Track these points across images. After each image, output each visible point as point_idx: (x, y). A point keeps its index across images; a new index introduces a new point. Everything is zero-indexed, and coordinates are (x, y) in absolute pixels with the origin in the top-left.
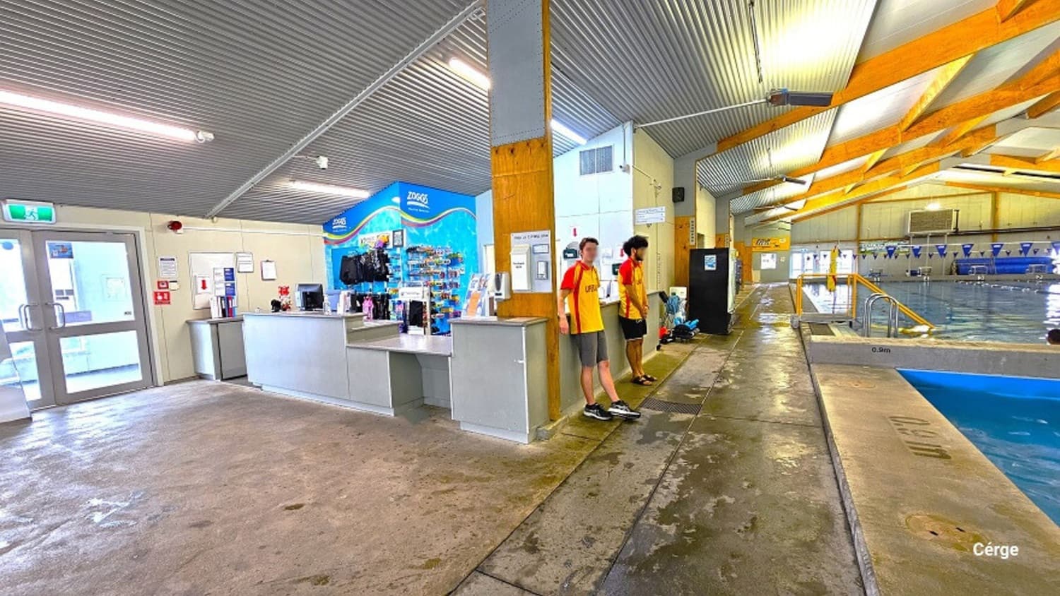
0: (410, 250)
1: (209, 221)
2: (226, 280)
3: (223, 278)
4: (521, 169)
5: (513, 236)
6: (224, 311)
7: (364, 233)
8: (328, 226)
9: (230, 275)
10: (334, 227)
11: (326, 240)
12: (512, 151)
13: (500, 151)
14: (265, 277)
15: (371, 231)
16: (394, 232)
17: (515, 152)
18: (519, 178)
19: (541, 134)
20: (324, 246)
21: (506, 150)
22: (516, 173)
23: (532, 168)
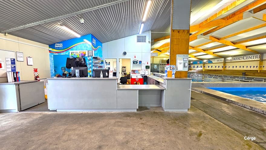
0: (94, 58)
1: (3, 35)
2: (12, 64)
3: (10, 63)
4: (181, 37)
5: (177, 55)
6: (15, 79)
7: (73, 50)
8: (52, 46)
9: (13, 62)
10: (55, 47)
11: (50, 51)
12: (179, 32)
13: (175, 31)
14: (29, 64)
15: (76, 50)
16: (88, 51)
17: (180, 32)
18: (180, 39)
19: (188, 29)
20: (49, 53)
21: (177, 31)
22: (179, 38)
23: (185, 37)
